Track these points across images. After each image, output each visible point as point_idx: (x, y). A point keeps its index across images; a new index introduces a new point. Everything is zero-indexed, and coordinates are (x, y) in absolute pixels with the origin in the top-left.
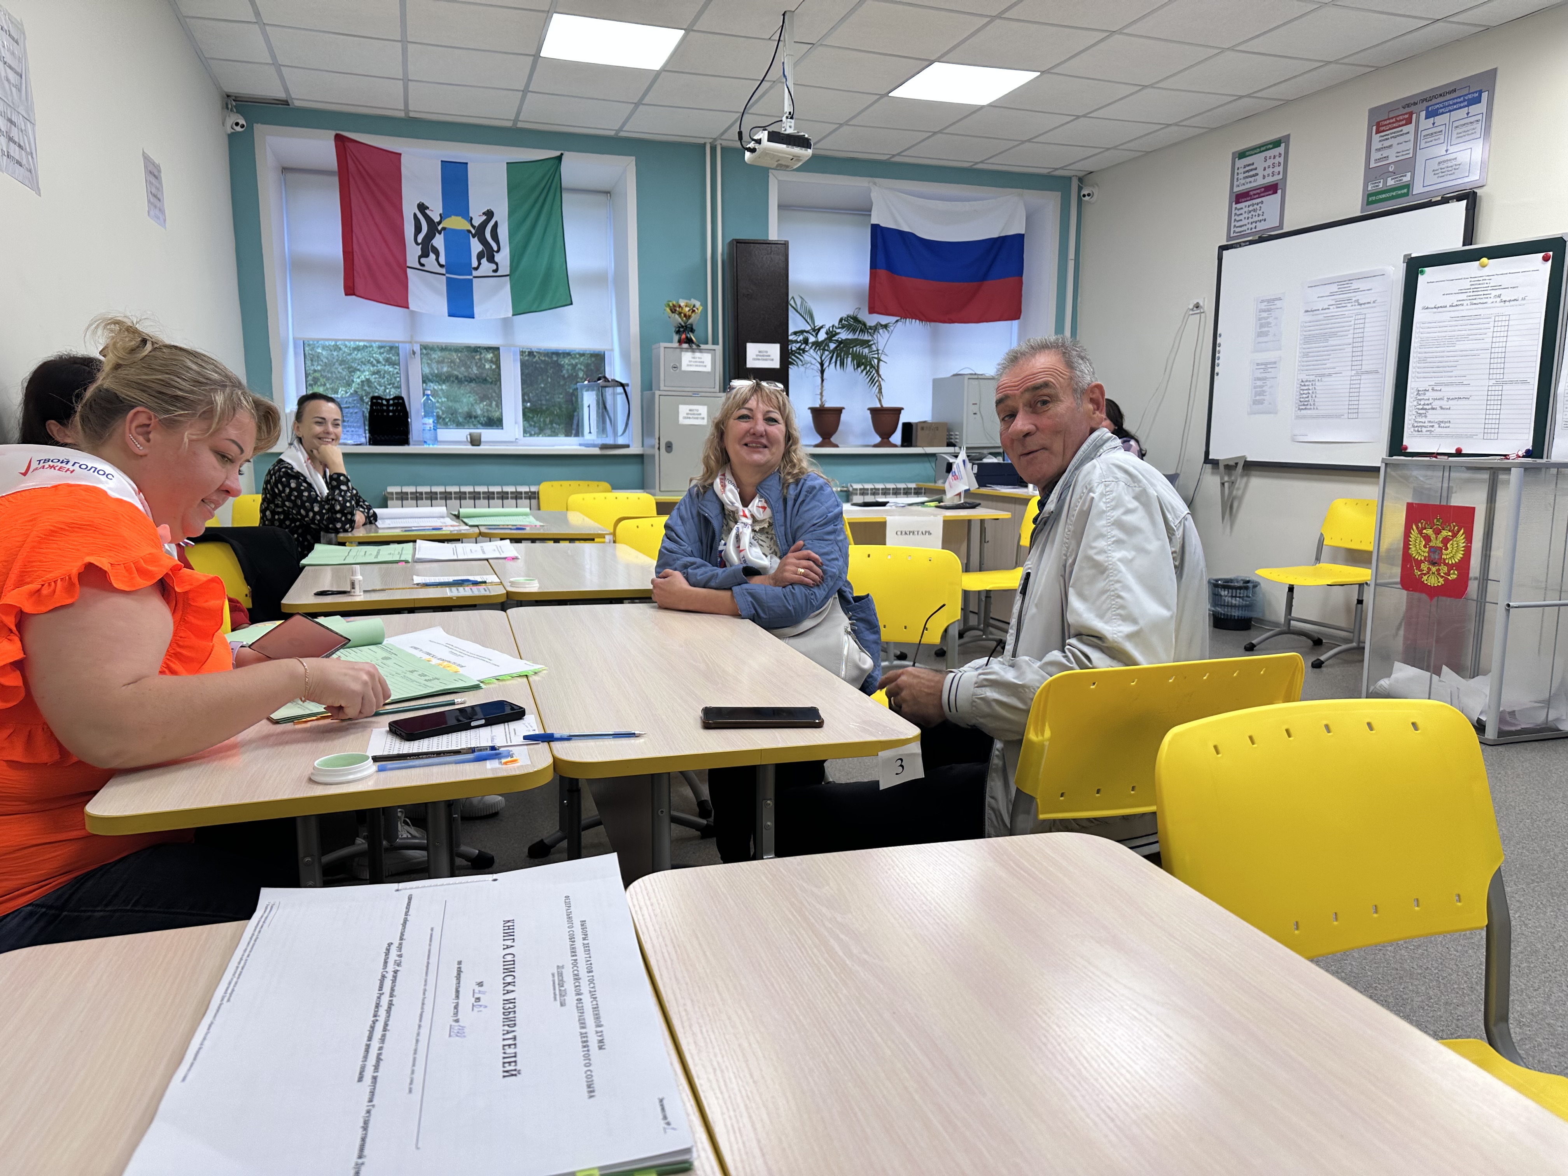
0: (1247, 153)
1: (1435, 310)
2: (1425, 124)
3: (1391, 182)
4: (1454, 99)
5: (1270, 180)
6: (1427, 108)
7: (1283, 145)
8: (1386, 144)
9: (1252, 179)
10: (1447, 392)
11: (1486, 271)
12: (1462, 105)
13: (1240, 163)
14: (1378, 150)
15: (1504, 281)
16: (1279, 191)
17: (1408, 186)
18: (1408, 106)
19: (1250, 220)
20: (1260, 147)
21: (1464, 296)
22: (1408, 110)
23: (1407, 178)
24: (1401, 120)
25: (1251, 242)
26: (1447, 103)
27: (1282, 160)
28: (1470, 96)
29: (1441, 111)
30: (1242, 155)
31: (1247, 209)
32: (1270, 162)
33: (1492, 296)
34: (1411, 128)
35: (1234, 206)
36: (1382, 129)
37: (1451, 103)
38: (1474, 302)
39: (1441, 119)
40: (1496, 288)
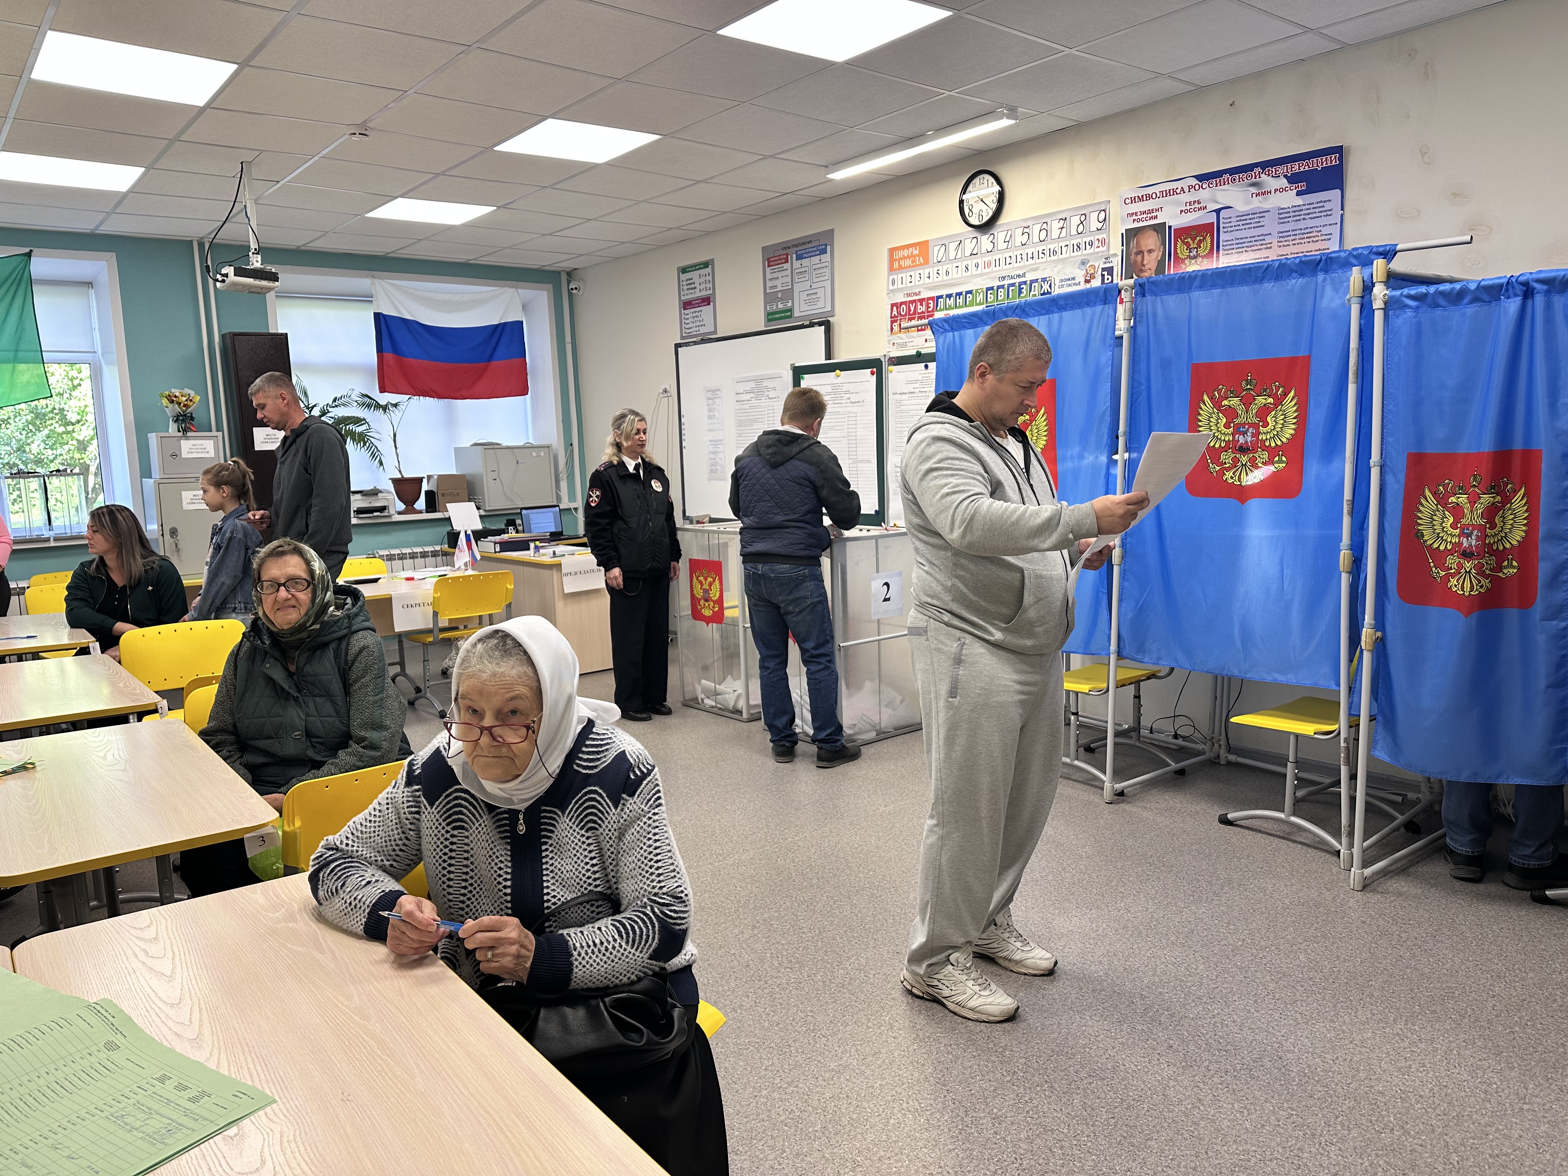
0: (688, 270)
2: (797, 264)
3: (780, 306)
4: (810, 248)
5: (704, 293)
6: (796, 252)
7: (710, 266)
8: (775, 275)
9: (692, 291)
11: (840, 380)
12: (816, 253)
13: (684, 277)
14: (770, 280)
15: (852, 388)
16: (712, 303)
17: (791, 310)
18: (785, 248)
19: (695, 324)
20: (694, 266)
22: (785, 252)
23: (789, 304)
24: (782, 259)
25: (695, 343)
26: (807, 251)
27: (710, 278)
28: (820, 248)
29: (804, 255)
30: (684, 270)
31: (691, 315)
32: (703, 279)
33: (845, 398)
34: (787, 266)
35: (683, 311)
36: (771, 263)
37: (809, 250)
39: (805, 262)
40: (847, 392)
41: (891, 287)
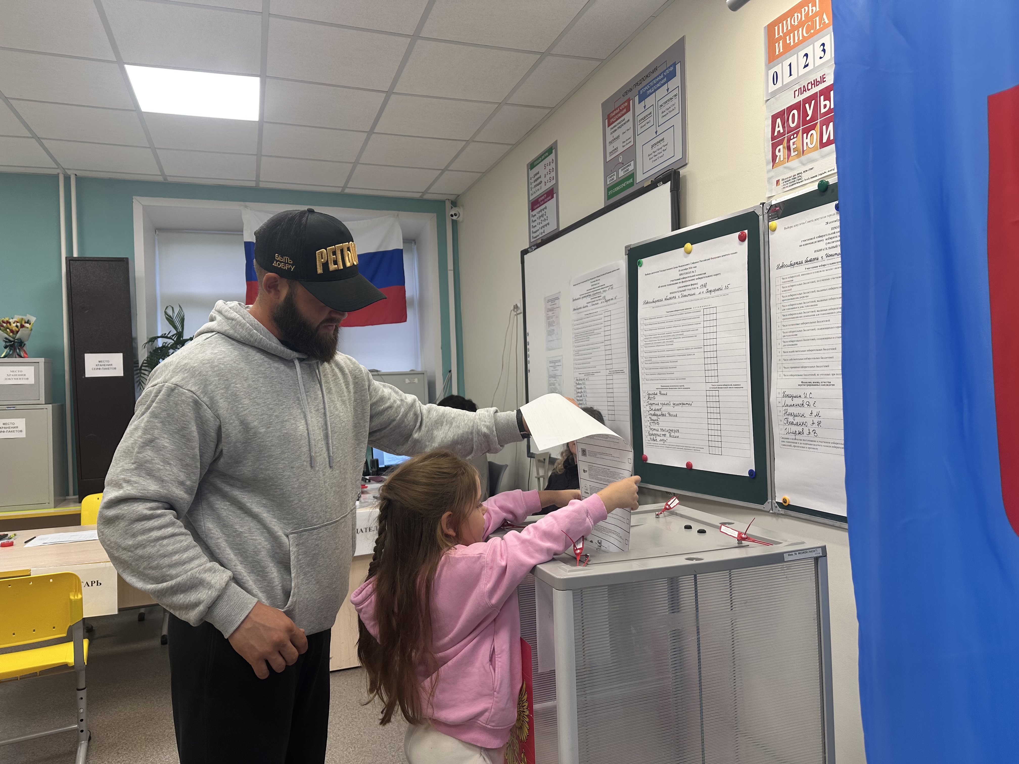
0: (535, 163)
2: (639, 108)
3: (621, 174)
4: (656, 78)
5: (549, 185)
6: (639, 92)
7: (554, 151)
8: (615, 135)
9: (538, 187)
11: (692, 258)
12: (662, 82)
13: (532, 173)
14: (611, 142)
15: (709, 267)
16: (555, 195)
18: (627, 93)
19: (541, 225)
20: (541, 157)
21: (675, 288)
22: (626, 98)
23: (631, 168)
24: (623, 109)
25: (538, 246)
26: (652, 84)
27: (554, 165)
28: (668, 71)
29: (648, 92)
30: (532, 166)
31: (537, 216)
32: (548, 168)
33: (699, 286)
34: (629, 116)
35: (531, 214)
36: (612, 120)
37: (655, 82)
38: (685, 293)
39: (650, 101)
40: (702, 276)
41: (772, 88)
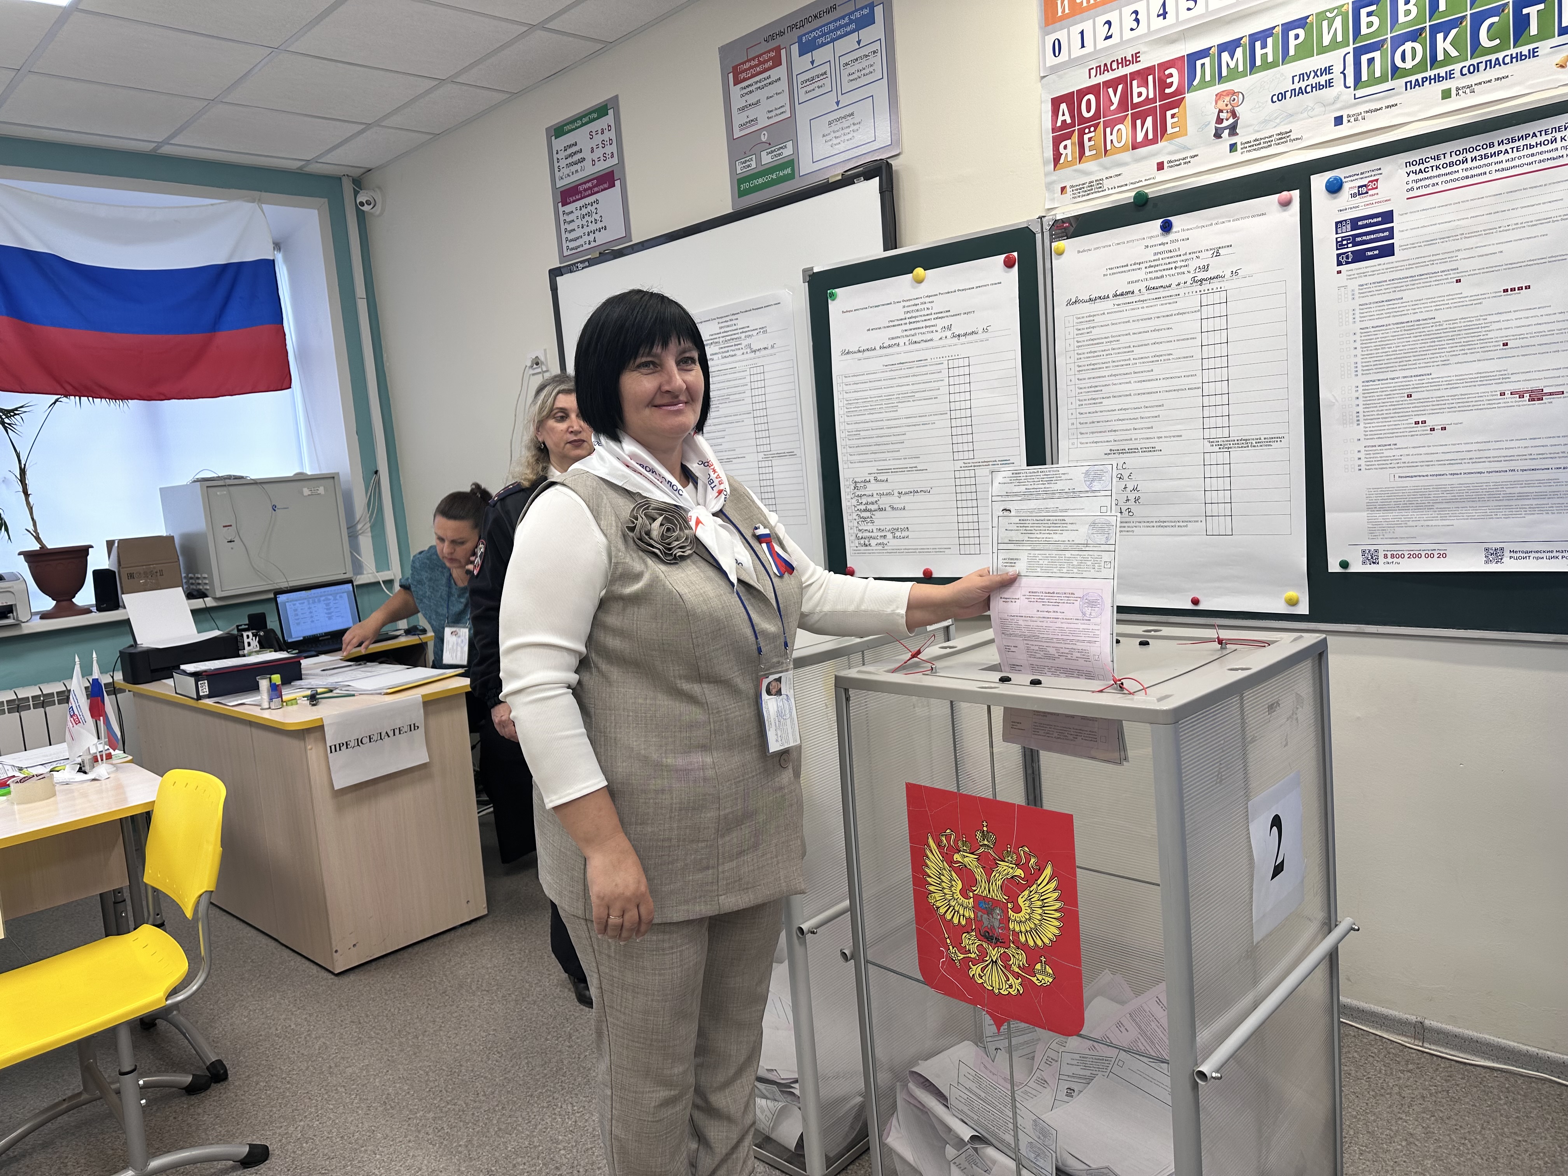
0: (566, 128)
1: (860, 355)
2: (801, 63)
3: (767, 159)
4: (835, 21)
5: (602, 166)
6: (800, 38)
7: (611, 112)
8: (751, 98)
9: (578, 167)
10: (898, 482)
11: (924, 289)
12: (848, 29)
13: (559, 143)
14: (742, 109)
15: (954, 303)
16: (617, 183)
17: (791, 163)
18: (772, 37)
19: (586, 230)
20: (581, 118)
21: (897, 331)
22: (773, 44)
23: (788, 151)
24: (766, 61)
25: (592, 262)
26: (826, 29)
27: (612, 134)
28: (858, 15)
29: (820, 41)
30: (559, 131)
31: (578, 213)
32: (598, 139)
33: (939, 328)
34: (780, 72)
35: (561, 209)
36: (742, 76)
37: (832, 27)
38: (914, 339)
39: (822, 54)
40: (945, 314)
41: (1051, 61)
